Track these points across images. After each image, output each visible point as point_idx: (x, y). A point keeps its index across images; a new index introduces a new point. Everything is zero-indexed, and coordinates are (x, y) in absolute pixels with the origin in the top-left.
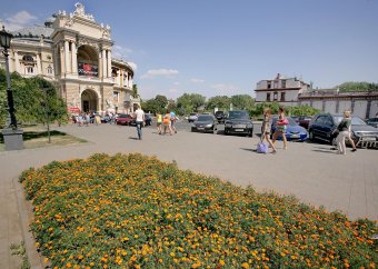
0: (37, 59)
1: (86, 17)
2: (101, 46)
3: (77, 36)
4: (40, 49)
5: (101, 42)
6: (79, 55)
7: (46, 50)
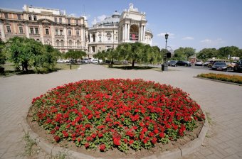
0: (112, 34)
1: (134, 10)
2: (141, 24)
3: (131, 20)
4: (114, 29)
5: (141, 22)
6: (131, 30)
7: (116, 29)
